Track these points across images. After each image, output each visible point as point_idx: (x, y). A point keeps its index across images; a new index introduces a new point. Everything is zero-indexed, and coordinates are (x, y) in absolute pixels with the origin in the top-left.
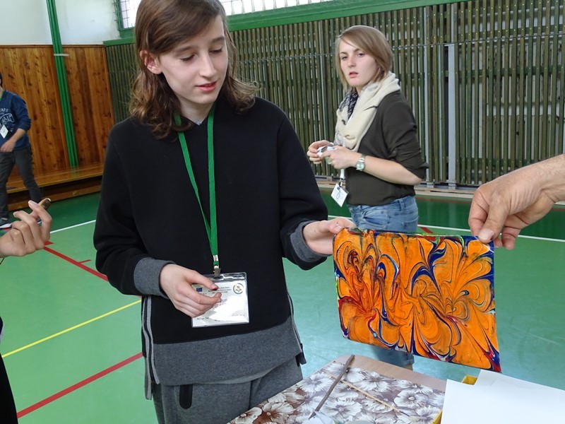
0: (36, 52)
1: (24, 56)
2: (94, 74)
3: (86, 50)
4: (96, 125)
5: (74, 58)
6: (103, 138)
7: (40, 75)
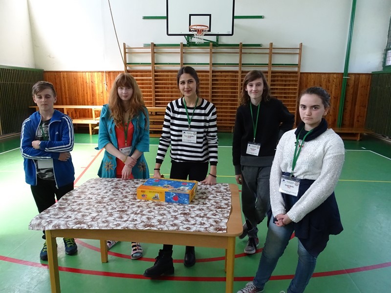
0: (335, 76)
1: (329, 77)
2: (362, 87)
3: (361, 76)
4: (356, 111)
5: (353, 79)
6: (358, 117)
7: (334, 86)
